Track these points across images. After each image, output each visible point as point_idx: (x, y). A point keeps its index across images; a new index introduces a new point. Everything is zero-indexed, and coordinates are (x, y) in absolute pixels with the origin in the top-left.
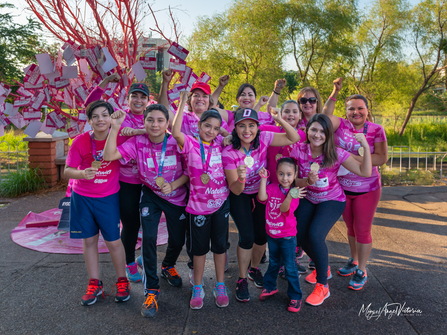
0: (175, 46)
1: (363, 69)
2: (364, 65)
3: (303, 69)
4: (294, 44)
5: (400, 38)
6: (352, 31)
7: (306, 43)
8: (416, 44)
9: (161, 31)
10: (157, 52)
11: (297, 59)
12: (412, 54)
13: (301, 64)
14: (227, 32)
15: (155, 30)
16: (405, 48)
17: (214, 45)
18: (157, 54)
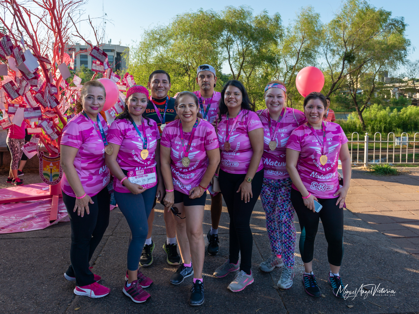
0: (96, 50)
1: (286, 74)
2: (286, 72)
3: (236, 73)
4: (229, 52)
5: (316, 52)
6: (276, 43)
7: (239, 52)
8: (326, 55)
9: (82, 36)
10: (116, 56)
11: (231, 65)
12: (322, 63)
13: (234, 69)
14: (172, 41)
15: (77, 36)
16: (319, 59)
17: (161, 52)
18: (116, 58)
